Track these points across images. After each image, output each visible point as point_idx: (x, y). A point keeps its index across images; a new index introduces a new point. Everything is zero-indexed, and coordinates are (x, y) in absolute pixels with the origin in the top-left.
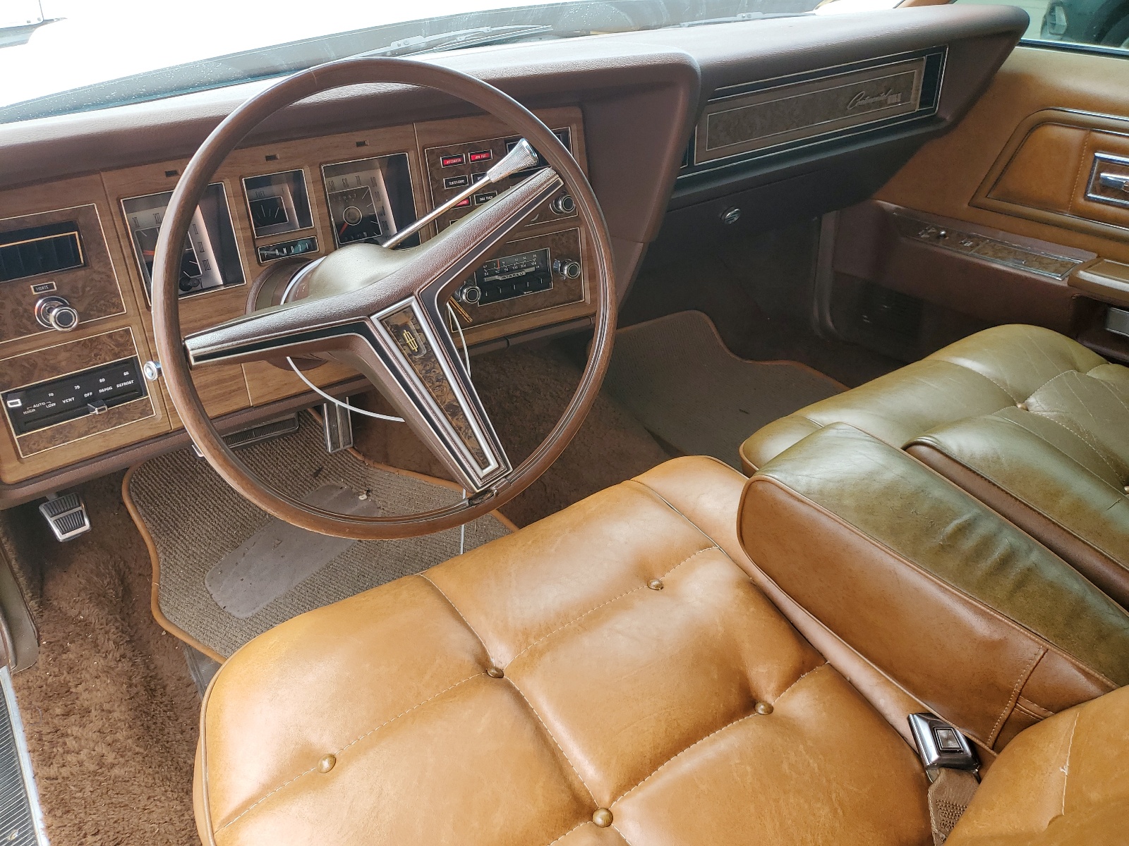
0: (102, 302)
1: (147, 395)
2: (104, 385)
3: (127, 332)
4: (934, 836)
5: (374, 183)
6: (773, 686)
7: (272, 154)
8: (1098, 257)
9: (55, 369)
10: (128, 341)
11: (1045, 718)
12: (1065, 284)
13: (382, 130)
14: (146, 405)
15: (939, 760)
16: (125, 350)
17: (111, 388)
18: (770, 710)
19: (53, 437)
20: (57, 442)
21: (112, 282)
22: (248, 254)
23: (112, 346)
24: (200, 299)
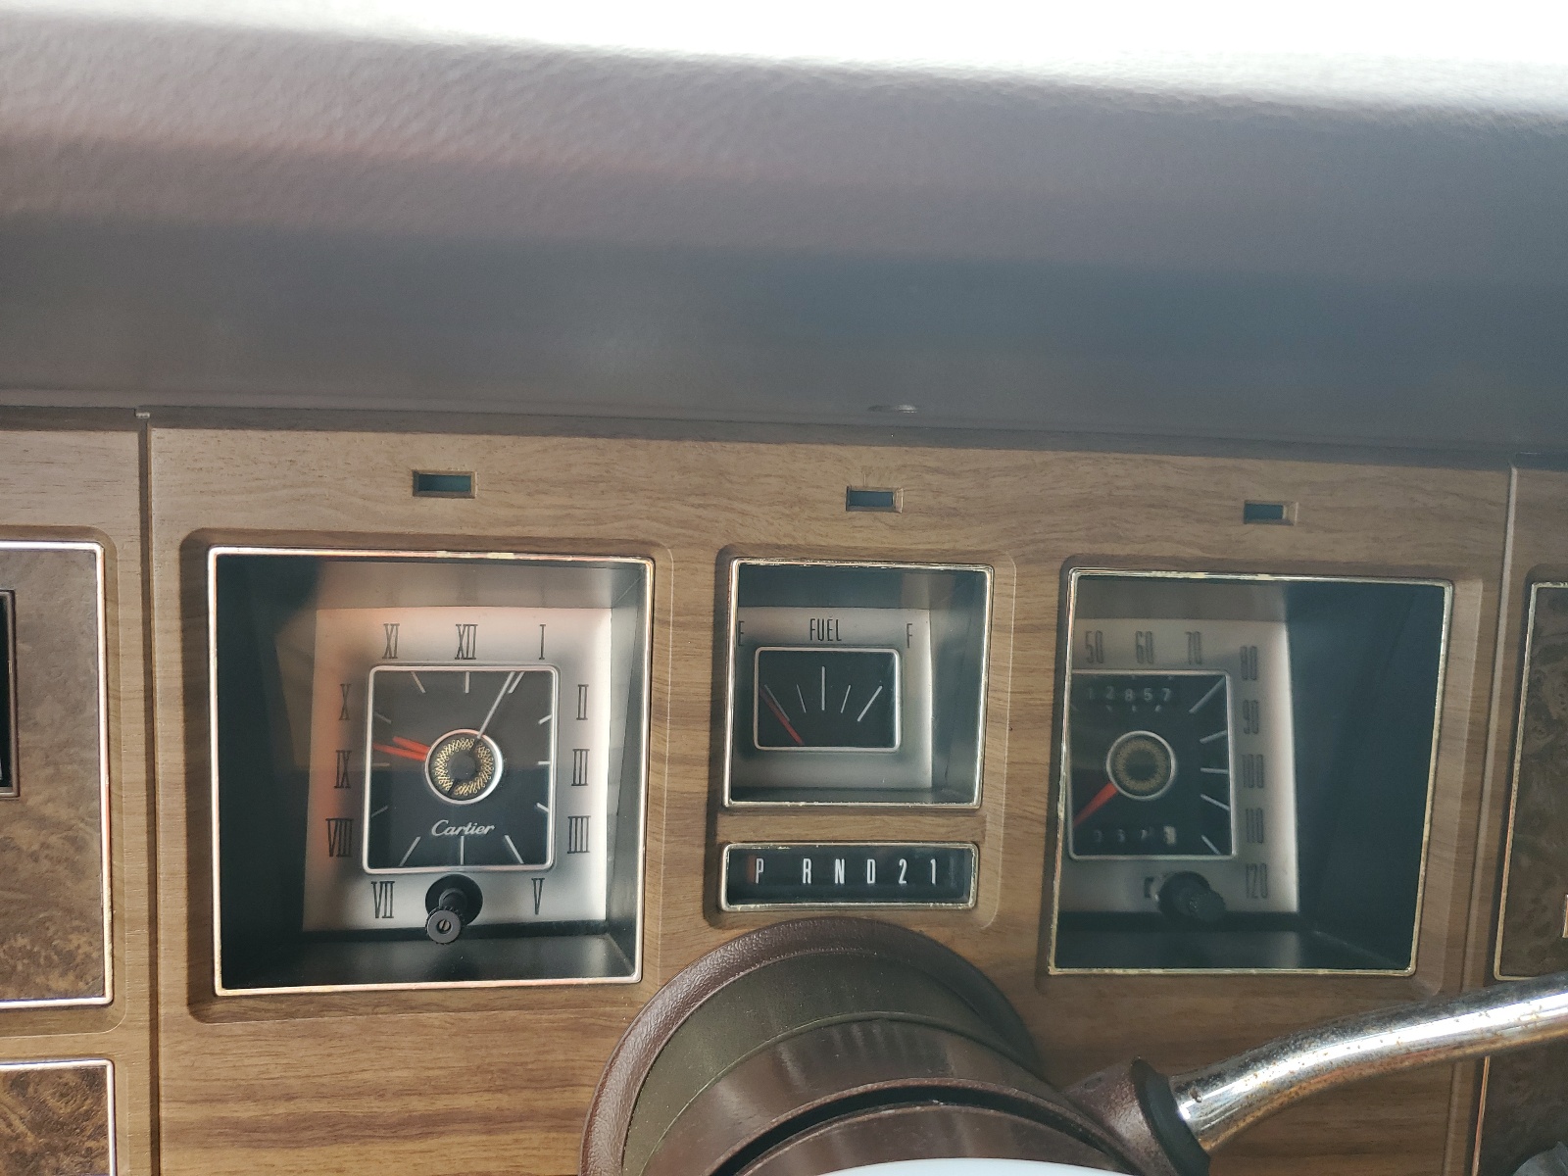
0: (22, 941)
3: (93, 1079)
5: (1250, 665)
7: (873, 484)
10: (88, 1115)
13: (1371, 471)
16: (67, 1149)
21: (82, 869)
22: (674, 865)
23: (17, 1123)
24: (427, 1007)
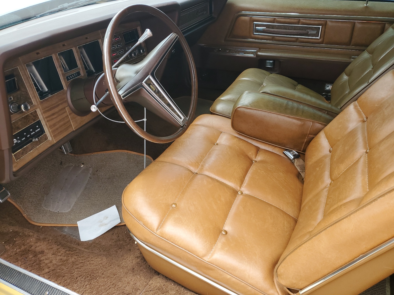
1: (45, 132)
2: (32, 132)
4: (300, 172)
6: (254, 156)
8: (259, 49)
9: (18, 128)
10: (36, 114)
11: (314, 137)
12: (255, 57)
14: (46, 136)
15: (294, 157)
16: (36, 118)
17: (34, 132)
18: (256, 161)
19: (23, 153)
20: (24, 154)
21: (28, 94)
23: (32, 117)
